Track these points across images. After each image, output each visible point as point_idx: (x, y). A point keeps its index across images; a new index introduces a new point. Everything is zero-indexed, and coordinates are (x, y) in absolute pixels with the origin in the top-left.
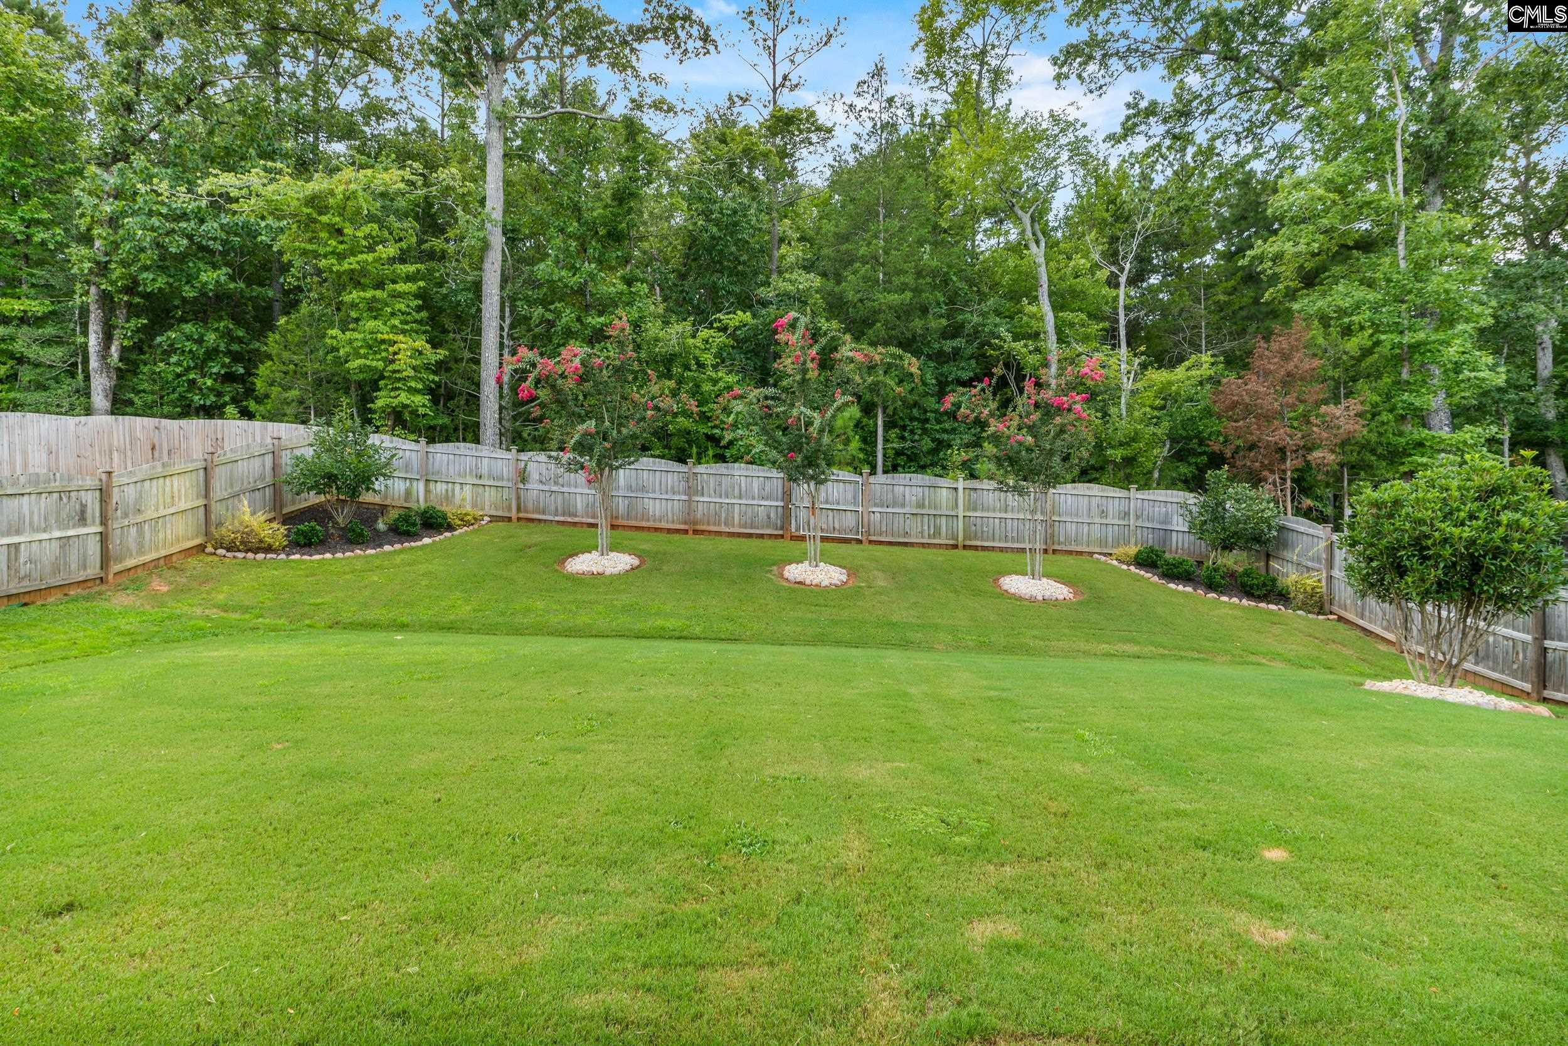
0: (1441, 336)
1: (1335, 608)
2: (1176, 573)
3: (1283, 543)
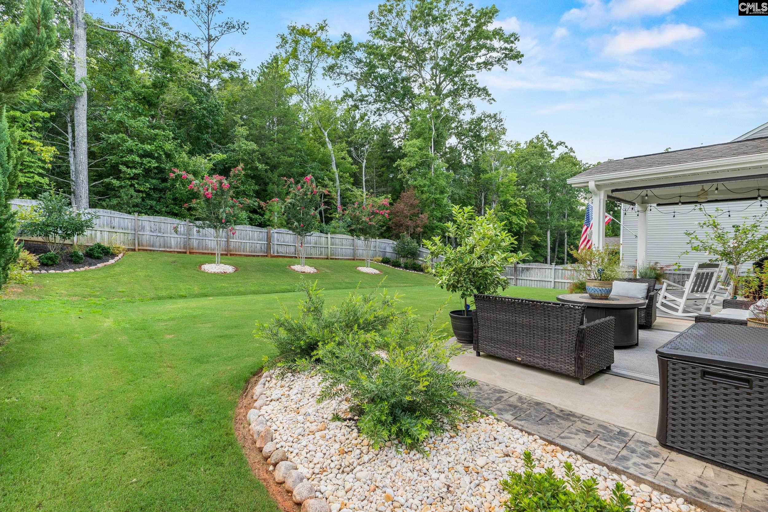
3: (419, 256)
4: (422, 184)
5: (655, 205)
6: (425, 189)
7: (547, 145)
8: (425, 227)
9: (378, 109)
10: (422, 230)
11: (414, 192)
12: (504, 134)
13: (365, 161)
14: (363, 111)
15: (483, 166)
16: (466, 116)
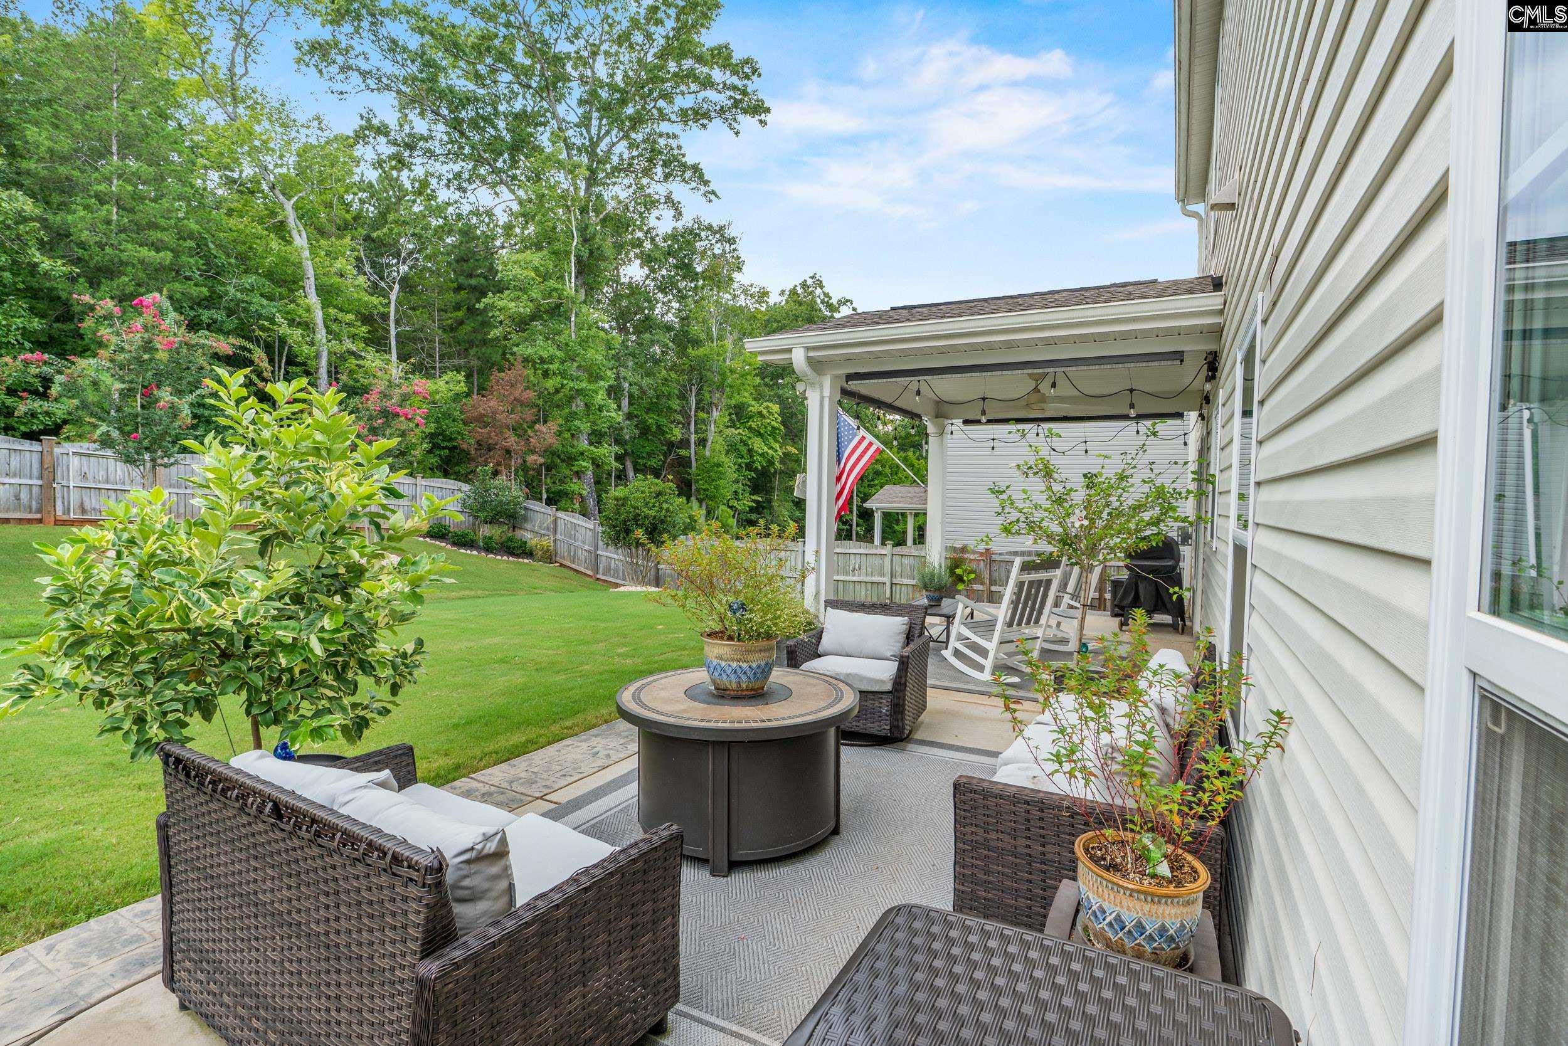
0: (592, 387)
1: (558, 559)
2: (463, 541)
3: (525, 519)
4: (545, 355)
5: (958, 422)
6: (554, 367)
7: (823, 302)
8: (550, 452)
9: (458, 176)
10: (541, 460)
11: (526, 372)
12: (740, 269)
13: (397, 287)
14: (419, 171)
15: (695, 329)
16: (662, 223)
